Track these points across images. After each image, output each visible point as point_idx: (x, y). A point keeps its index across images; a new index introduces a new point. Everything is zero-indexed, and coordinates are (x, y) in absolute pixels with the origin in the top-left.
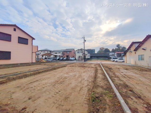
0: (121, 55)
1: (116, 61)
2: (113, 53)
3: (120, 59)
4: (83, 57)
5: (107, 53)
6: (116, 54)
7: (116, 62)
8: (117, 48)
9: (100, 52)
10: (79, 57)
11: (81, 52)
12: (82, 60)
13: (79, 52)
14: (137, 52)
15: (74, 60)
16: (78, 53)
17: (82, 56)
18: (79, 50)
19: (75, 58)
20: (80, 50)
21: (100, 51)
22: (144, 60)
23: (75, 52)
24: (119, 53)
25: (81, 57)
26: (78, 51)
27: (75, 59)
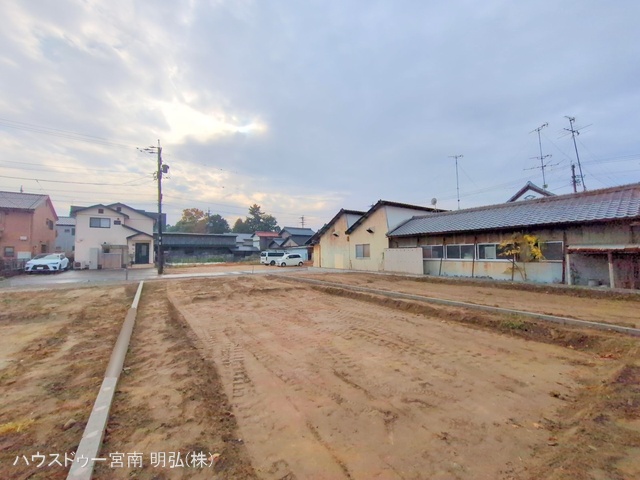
0: (273, 242)
1: (284, 265)
2: (248, 236)
3: (290, 257)
4: (132, 250)
5: (225, 234)
6: (257, 238)
7: (282, 266)
8: (252, 217)
9: (187, 229)
10: (107, 250)
11: (117, 223)
12: (124, 266)
13: (104, 223)
14: (352, 237)
15: (66, 270)
16: (95, 223)
17: (123, 242)
18: (101, 208)
19: (66, 260)
20: (109, 207)
21: (184, 223)
22: (368, 256)
23: (52, 219)
24: (266, 237)
25: (119, 252)
26: (95, 214)
27: (73, 266)
